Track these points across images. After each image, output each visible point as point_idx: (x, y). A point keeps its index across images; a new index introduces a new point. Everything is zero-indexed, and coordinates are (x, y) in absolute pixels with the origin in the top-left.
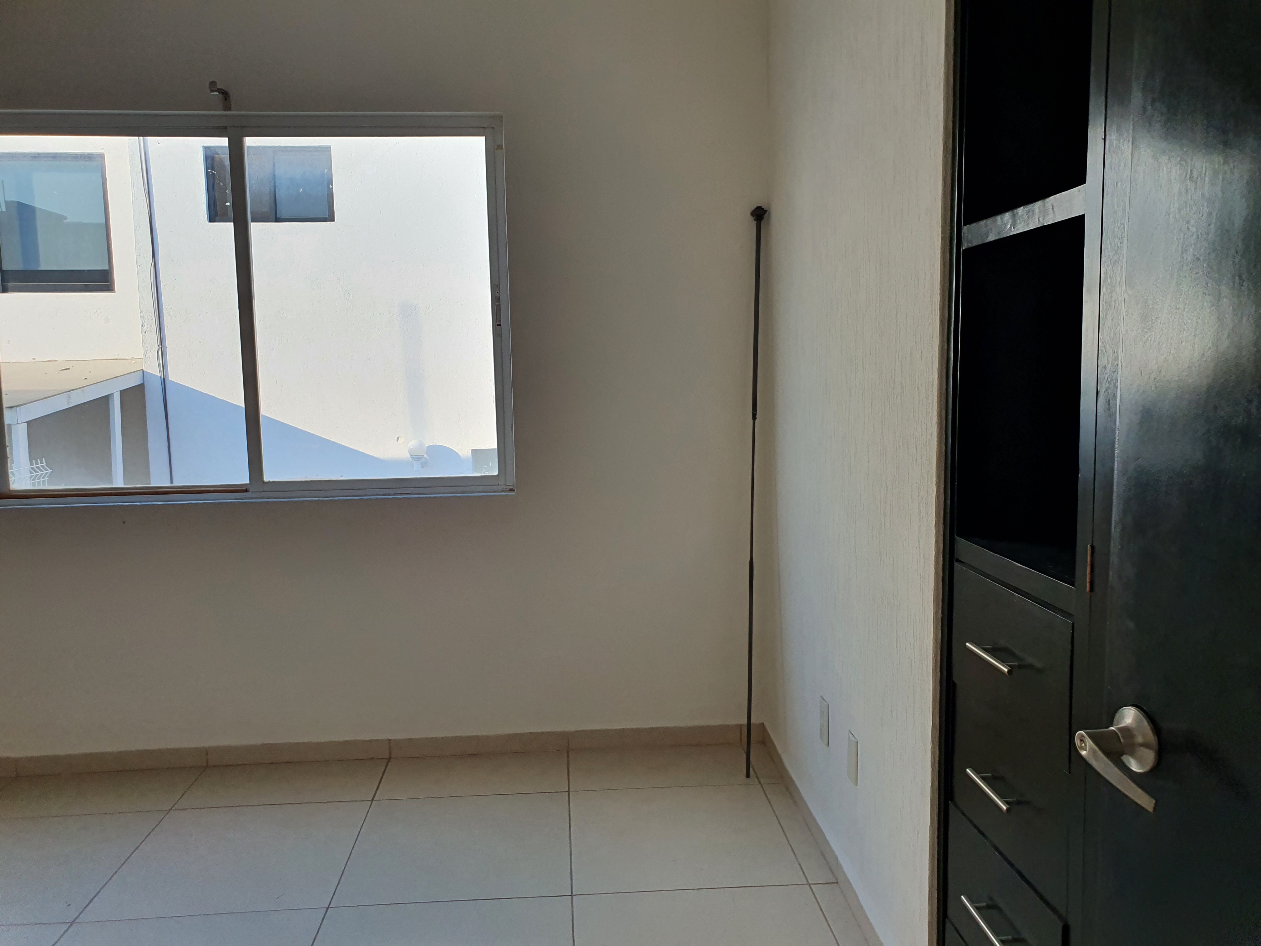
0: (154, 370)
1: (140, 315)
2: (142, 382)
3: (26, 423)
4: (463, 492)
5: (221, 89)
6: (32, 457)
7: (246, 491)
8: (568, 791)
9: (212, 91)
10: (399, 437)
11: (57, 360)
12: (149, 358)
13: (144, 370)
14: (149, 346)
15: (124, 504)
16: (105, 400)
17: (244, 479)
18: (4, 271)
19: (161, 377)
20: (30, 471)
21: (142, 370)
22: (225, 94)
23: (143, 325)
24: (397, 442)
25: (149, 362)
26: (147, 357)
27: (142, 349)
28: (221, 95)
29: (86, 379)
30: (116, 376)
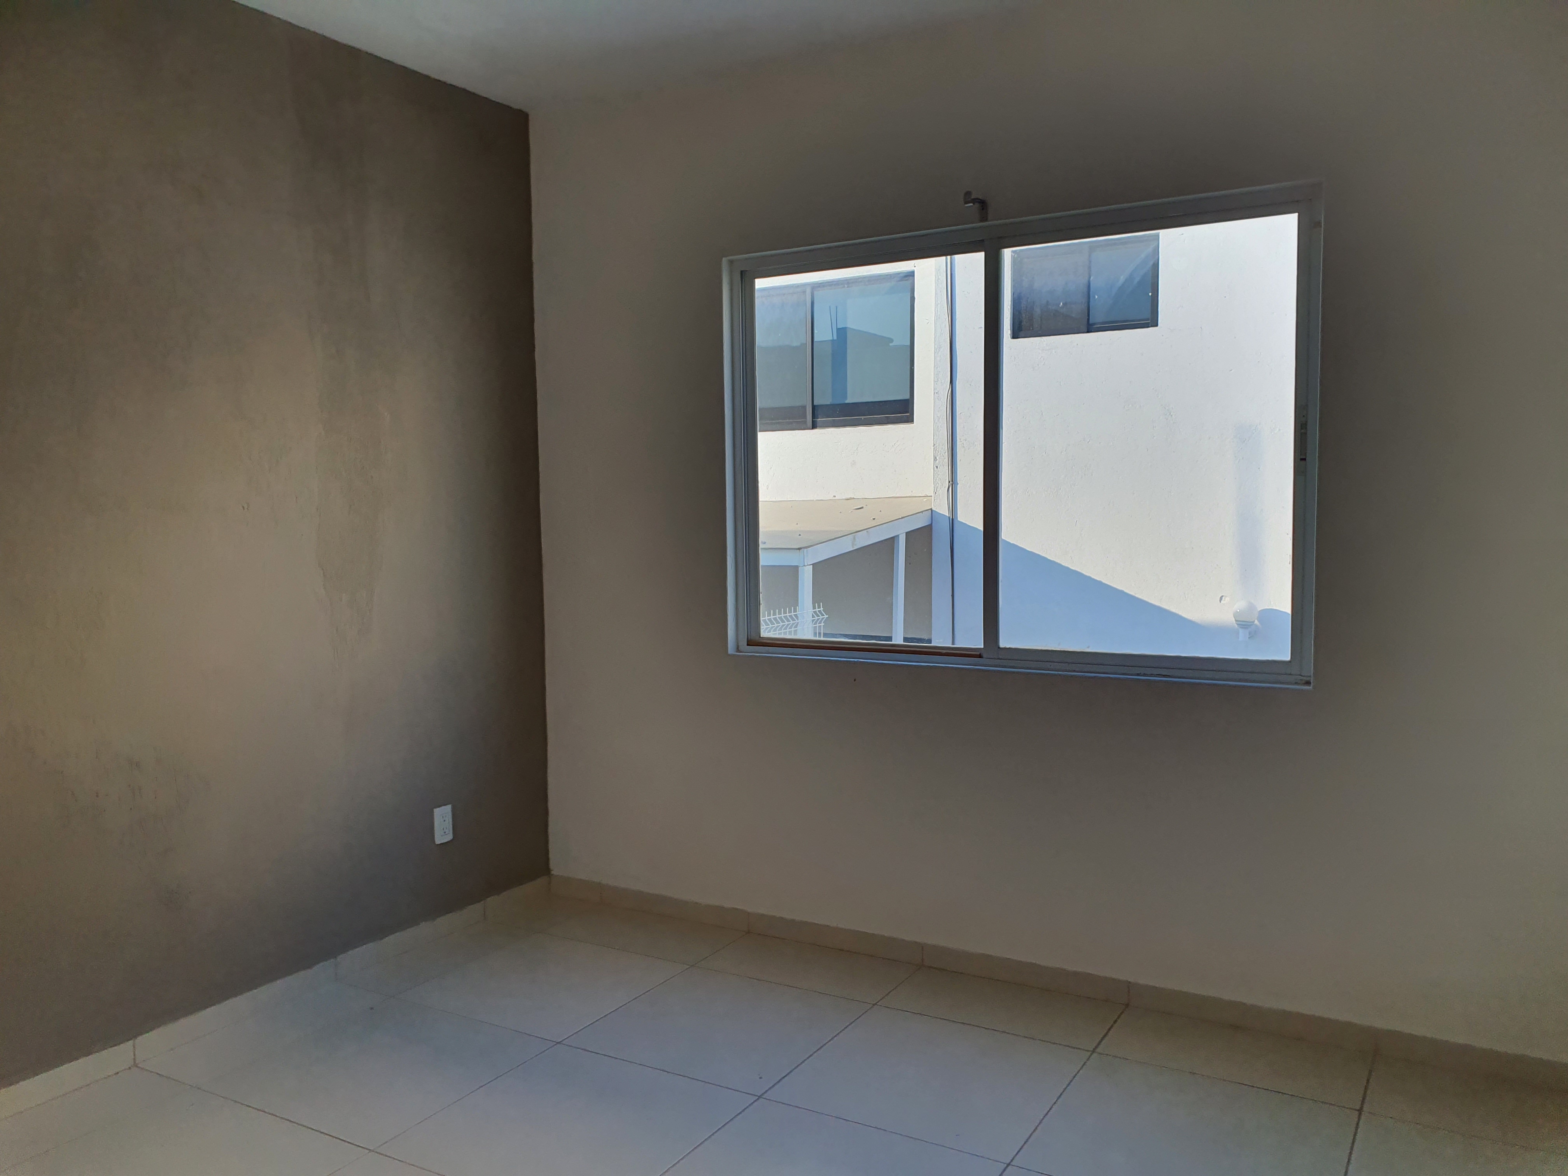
0: (943, 510)
1: (933, 448)
2: (930, 523)
3: (812, 566)
4: (1240, 680)
5: (977, 199)
6: (815, 601)
7: (980, 656)
8: (1360, 1111)
9: (966, 203)
10: (1223, 596)
11: (855, 497)
12: (939, 496)
13: (933, 509)
14: (939, 483)
15: (856, 660)
16: (892, 542)
17: (978, 642)
18: (815, 406)
19: (949, 517)
20: (813, 615)
21: (931, 509)
22: (983, 204)
23: (935, 459)
24: (1220, 602)
25: (938, 501)
26: (937, 494)
27: (933, 486)
28: (977, 205)
29: (874, 519)
30: (903, 516)
